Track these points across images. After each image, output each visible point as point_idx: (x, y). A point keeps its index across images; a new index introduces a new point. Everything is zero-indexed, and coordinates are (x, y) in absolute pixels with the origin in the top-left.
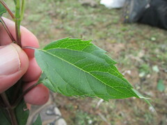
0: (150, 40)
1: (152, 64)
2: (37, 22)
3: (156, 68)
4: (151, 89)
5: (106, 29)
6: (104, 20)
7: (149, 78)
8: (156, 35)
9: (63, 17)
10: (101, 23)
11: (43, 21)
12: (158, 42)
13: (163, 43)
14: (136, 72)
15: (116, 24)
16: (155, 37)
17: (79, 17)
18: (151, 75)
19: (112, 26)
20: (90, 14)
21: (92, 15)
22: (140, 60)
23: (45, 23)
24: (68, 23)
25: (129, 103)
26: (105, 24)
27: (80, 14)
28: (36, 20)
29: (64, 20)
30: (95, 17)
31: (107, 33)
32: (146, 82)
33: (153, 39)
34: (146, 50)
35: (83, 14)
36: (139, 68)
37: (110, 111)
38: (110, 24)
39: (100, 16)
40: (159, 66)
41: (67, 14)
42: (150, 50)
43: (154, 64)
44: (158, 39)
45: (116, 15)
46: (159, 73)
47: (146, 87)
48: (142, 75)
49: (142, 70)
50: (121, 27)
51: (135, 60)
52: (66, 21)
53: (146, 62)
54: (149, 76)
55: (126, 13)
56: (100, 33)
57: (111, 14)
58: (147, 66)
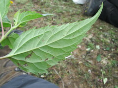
0: (99, 28)
1: (96, 44)
2: (23, 4)
3: (98, 47)
4: (92, 59)
5: (70, 17)
6: (70, 11)
9: (42, 4)
10: (68, 12)
11: (27, 4)
12: (103, 31)
13: (107, 32)
14: (85, 47)
15: (78, 14)
16: (102, 27)
17: (54, 6)
18: (94, 50)
19: (75, 16)
20: (61, 5)
21: (62, 6)
22: (89, 40)
23: (28, 6)
25: (76, 66)
26: (70, 13)
27: (54, 4)
29: (43, 6)
30: (65, 8)
31: (71, 20)
32: (90, 54)
33: (101, 28)
34: (94, 34)
35: (57, 5)
36: (87, 45)
37: (62, 69)
38: (74, 14)
39: (68, 7)
40: (101, 46)
41: (45, 2)
42: (97, 35)
43: (98, 44)
44: (104, 29)
45: (79, 9)
46: (99, 50)
47: (89, 57)
48: (88, 50)
49: (89, 47)
51: (86, 40)
53: (93, 42)
54: (92, 51)
56: (66, 19)
58: (92, 44)
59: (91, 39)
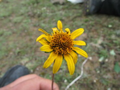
0: (108, 27)
1: (109, 49)
3: (112, 52)
4: (109, 71)
5: (72, 22)
6: (71, 14)
7: (107, 62)
8: (112, 22)
9: (39, 16)
10: (68, 17)
11: (25, 21)
12: (114, 29)
13: (118, 29)
14: (97, 57)
15: (80, 16)
16: (111, 24)
17: (51, 14)
18: (109, 59)
19: (77, 19)
20: (59, 10)
21: (61, 12)
22: (99, 47)
23: (26, 23)
24: (42, 21)
25: (91, 87)
26: (71, 18)
27: (52, 12)
28: (19, 21)
29: (40, 18)
30: (63, 13)
31: (73, 25)
33: (110, 26)
34: (104, 36)
35: (54, 12)
36: (99, 54)
38: (75, 17)
39: (67, 11)
41: (42, 13)
42: (107, 37)
44: (114, 26)
45: (79, 9)
46: (115, 57)
47: (105, 70)
48: (101, 60)
49: (101, 55)
50: (84, 19)
51: (96, 47)
52: (41, 19)
53: (104, 48)
54: (107, 60)
55: (86, 7)
57: (76, 9)
58: (105, 51)
59: (102, 45)
